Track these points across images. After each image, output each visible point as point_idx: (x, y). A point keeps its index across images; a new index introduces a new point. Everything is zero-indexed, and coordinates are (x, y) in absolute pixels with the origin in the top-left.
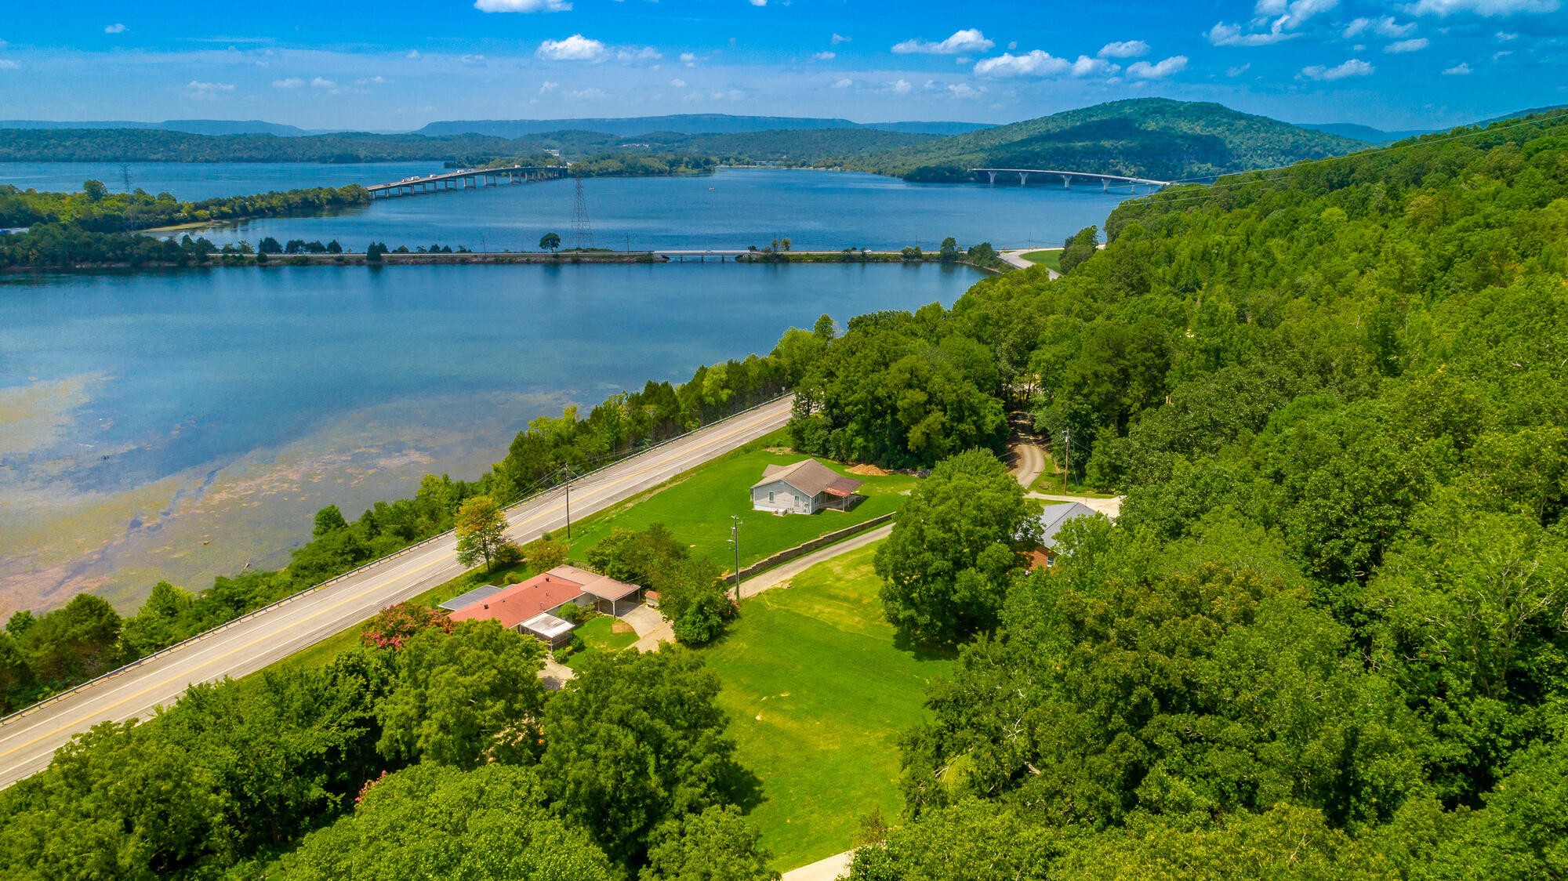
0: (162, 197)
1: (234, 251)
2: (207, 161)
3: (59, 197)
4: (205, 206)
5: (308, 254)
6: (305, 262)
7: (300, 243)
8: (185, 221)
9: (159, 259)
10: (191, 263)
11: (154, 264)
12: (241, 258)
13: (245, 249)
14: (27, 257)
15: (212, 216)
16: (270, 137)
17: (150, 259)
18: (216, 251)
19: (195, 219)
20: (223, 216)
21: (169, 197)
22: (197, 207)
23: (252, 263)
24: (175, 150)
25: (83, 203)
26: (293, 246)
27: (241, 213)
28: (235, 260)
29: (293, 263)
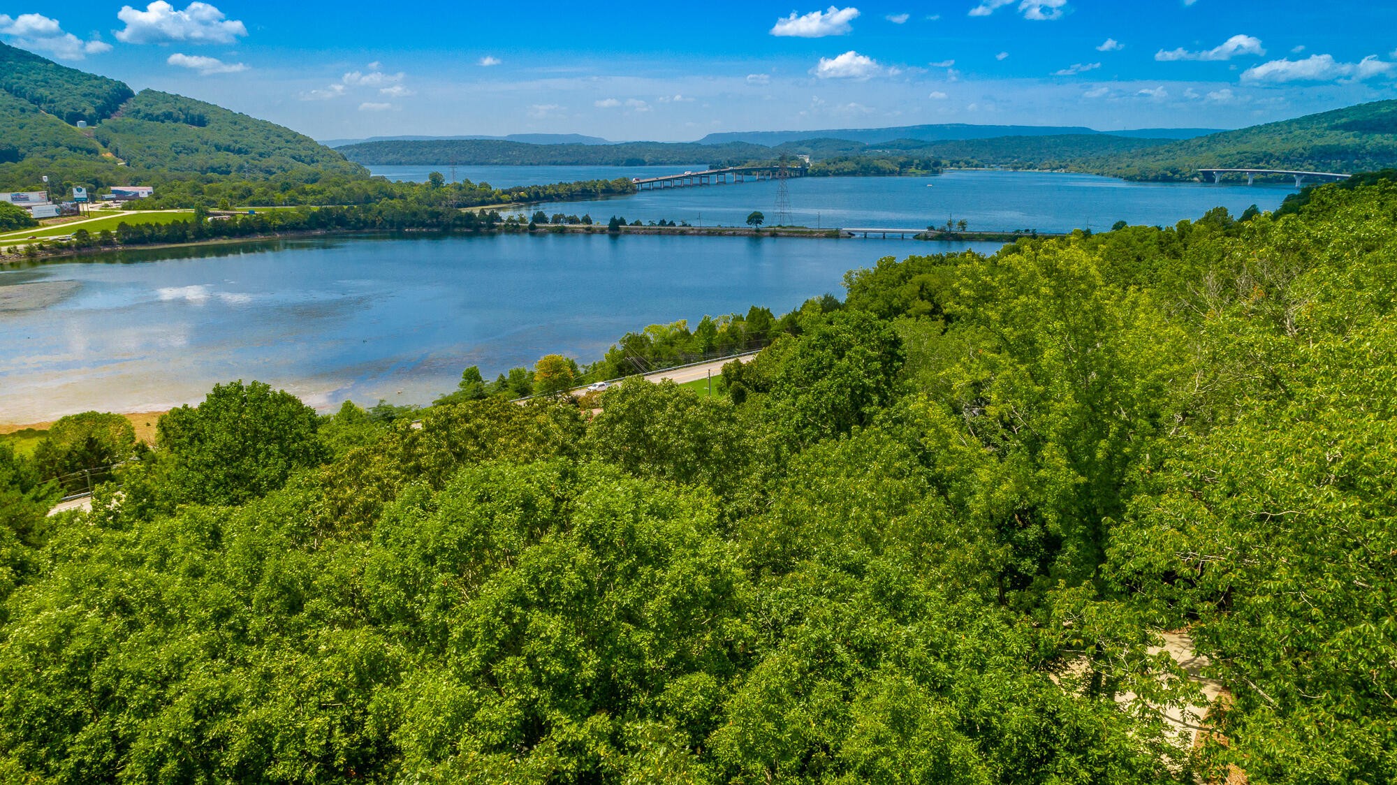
0: (481, 185)
1: (514, 221)
2: (531, 164)
3: (412, 185)
4: (509, 192)
5: (567, 225)
6: (562, 231)
7: (562, 216)
8: (493, 203)
9: (461, 226)
10: (483, 230)
11: (457, 230)
12: (518, 226)
13: (522, 220)
14: (374, 222)
15: (513, 200)
16: (580, 146)
17: (455, 226)
18: (502, 221)
19: (500, 201)
20: (521, 199)
21: (486, 185)
22: (504, 192)
23: (525, 231)
24: (509, 156)
25: (427, 189)
26: (556, 219)
27: (535, 197)
28: (513, 229)
29: (554, 231)
